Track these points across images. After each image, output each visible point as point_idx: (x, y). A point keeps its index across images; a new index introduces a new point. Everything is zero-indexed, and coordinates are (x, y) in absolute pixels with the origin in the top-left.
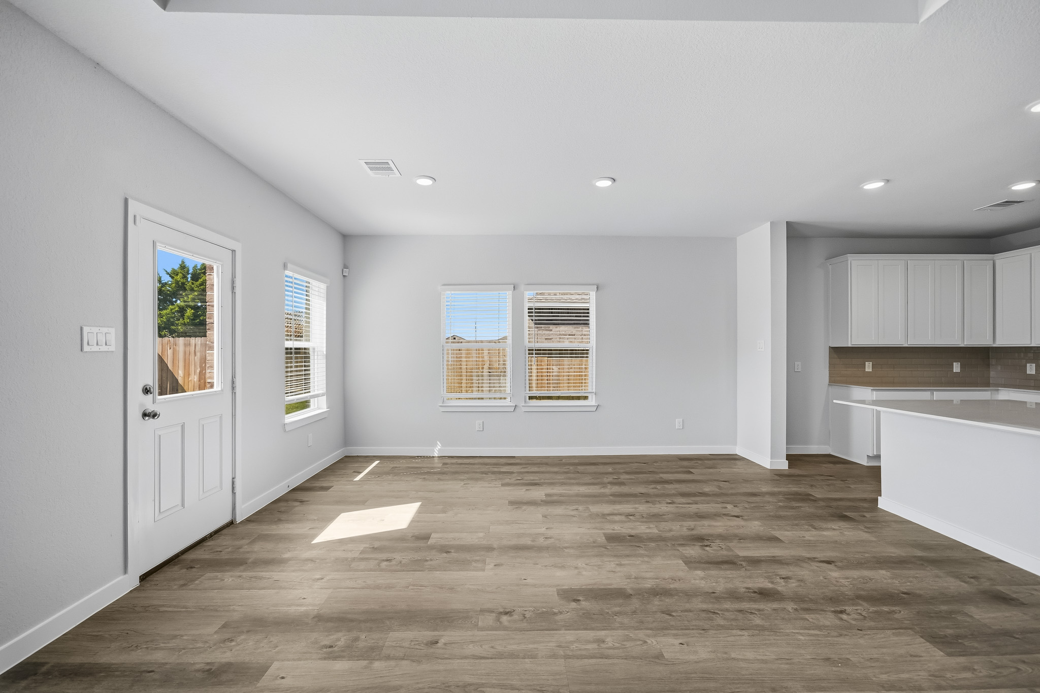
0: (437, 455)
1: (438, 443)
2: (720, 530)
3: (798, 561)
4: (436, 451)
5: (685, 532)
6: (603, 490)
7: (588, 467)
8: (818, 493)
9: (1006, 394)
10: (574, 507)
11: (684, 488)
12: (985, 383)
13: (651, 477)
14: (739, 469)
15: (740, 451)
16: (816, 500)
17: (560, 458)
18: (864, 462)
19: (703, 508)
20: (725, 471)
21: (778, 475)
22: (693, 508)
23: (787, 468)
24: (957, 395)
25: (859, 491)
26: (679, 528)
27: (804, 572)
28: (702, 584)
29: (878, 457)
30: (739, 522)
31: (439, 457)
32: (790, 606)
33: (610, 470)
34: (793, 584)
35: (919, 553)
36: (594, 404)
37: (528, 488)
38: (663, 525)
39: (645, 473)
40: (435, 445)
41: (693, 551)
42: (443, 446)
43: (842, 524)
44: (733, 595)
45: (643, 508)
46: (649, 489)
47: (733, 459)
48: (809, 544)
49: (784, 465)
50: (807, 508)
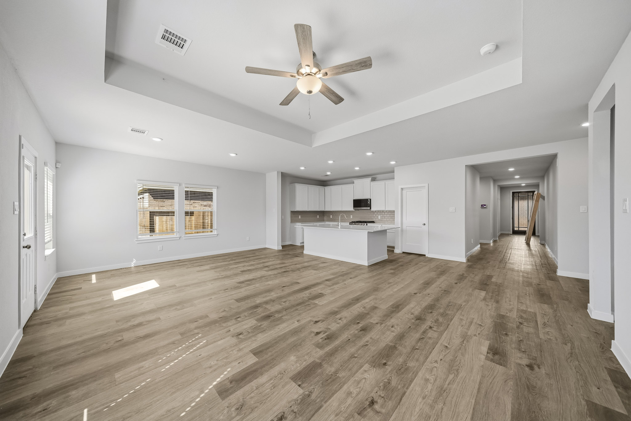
0: (133, 266)
1: (134, 259)
2: (271, 264)
3: (290, 265)
4: (133, 264)
5: (262, 266)
6: (229, 263)
7: (218, 258)
8: (290, 253)
9: (327, 223)
10: (224, 268)
11: (255, 258)
12: (323, 221)
13: (244, 257)
14: (268, 251)
15: (267, 246)
16: (290, 254)
17: (203, 257)
18: (299, 245)
19: (264, 261)
20: (265, 252)
21: (279, 251)
22: (261, 261)
23: (281, 249)
24: (318, 224)
25: (299, 251)
26: (261, 266)
27: (292, 267)
28: (271, 273)
29: (303, 243)
30: (274, 262)
31: (135, 267)
32: (291, 272)
33: (227, 257)
34: (290, 269)
35: (312, 259)
36: (216, 234)
37: (200, 267)
38: (255, 266)
39: (240, 256)
40: (132, 261)
41: (266, 269)
42: (137, 261)
43: (297, 258)
44: (279, 273)
45: (246, 264)
46: (245, 260)
47: (265, 249)
48: (292, 262)
49: (281, 248)
50: (289, 256)
